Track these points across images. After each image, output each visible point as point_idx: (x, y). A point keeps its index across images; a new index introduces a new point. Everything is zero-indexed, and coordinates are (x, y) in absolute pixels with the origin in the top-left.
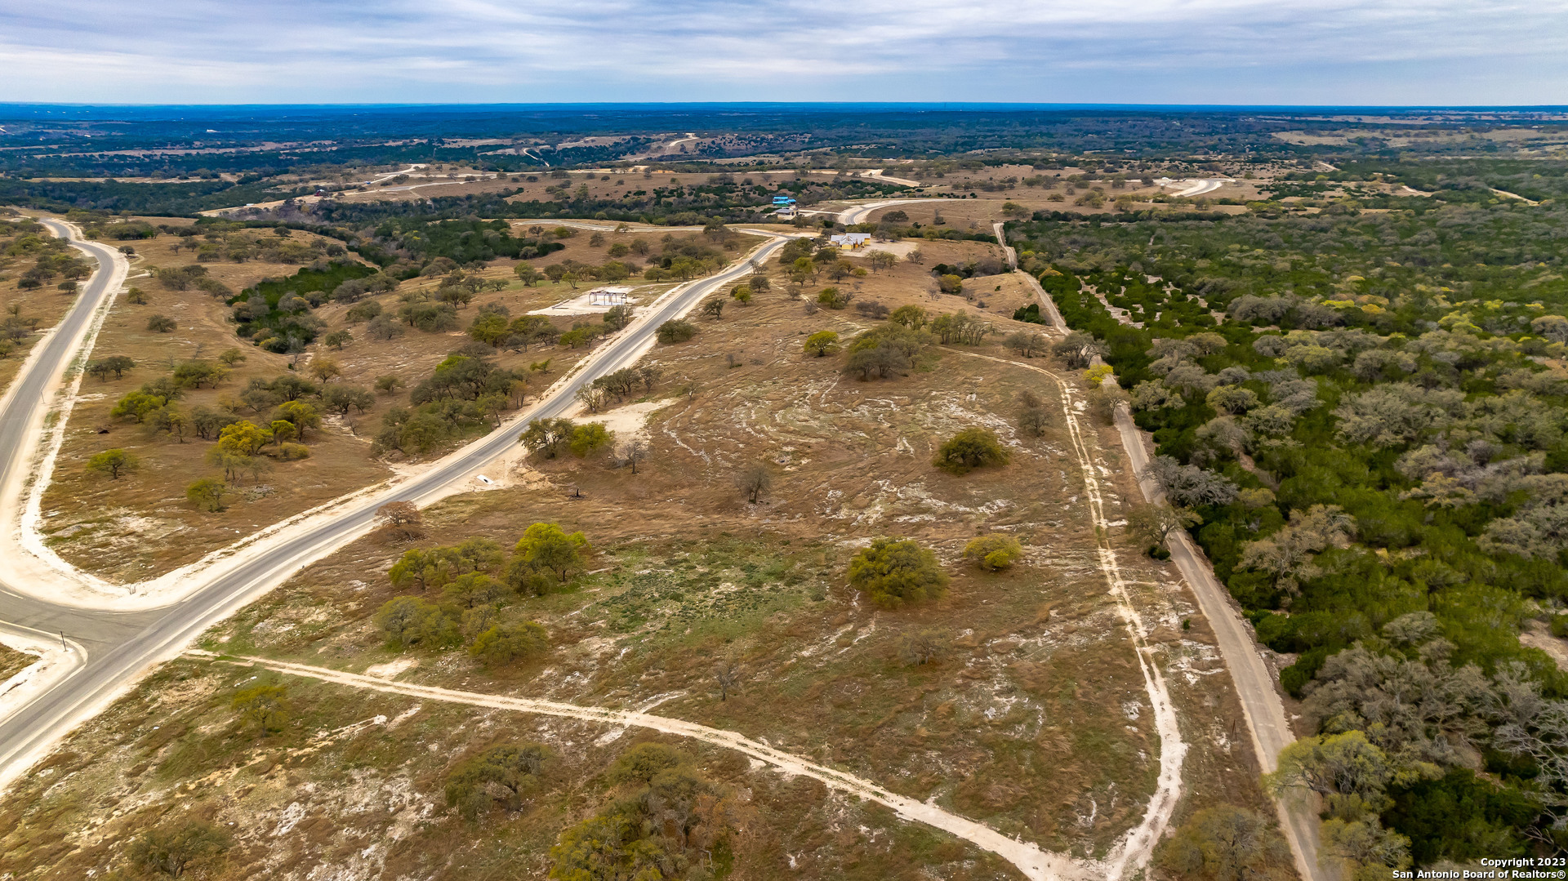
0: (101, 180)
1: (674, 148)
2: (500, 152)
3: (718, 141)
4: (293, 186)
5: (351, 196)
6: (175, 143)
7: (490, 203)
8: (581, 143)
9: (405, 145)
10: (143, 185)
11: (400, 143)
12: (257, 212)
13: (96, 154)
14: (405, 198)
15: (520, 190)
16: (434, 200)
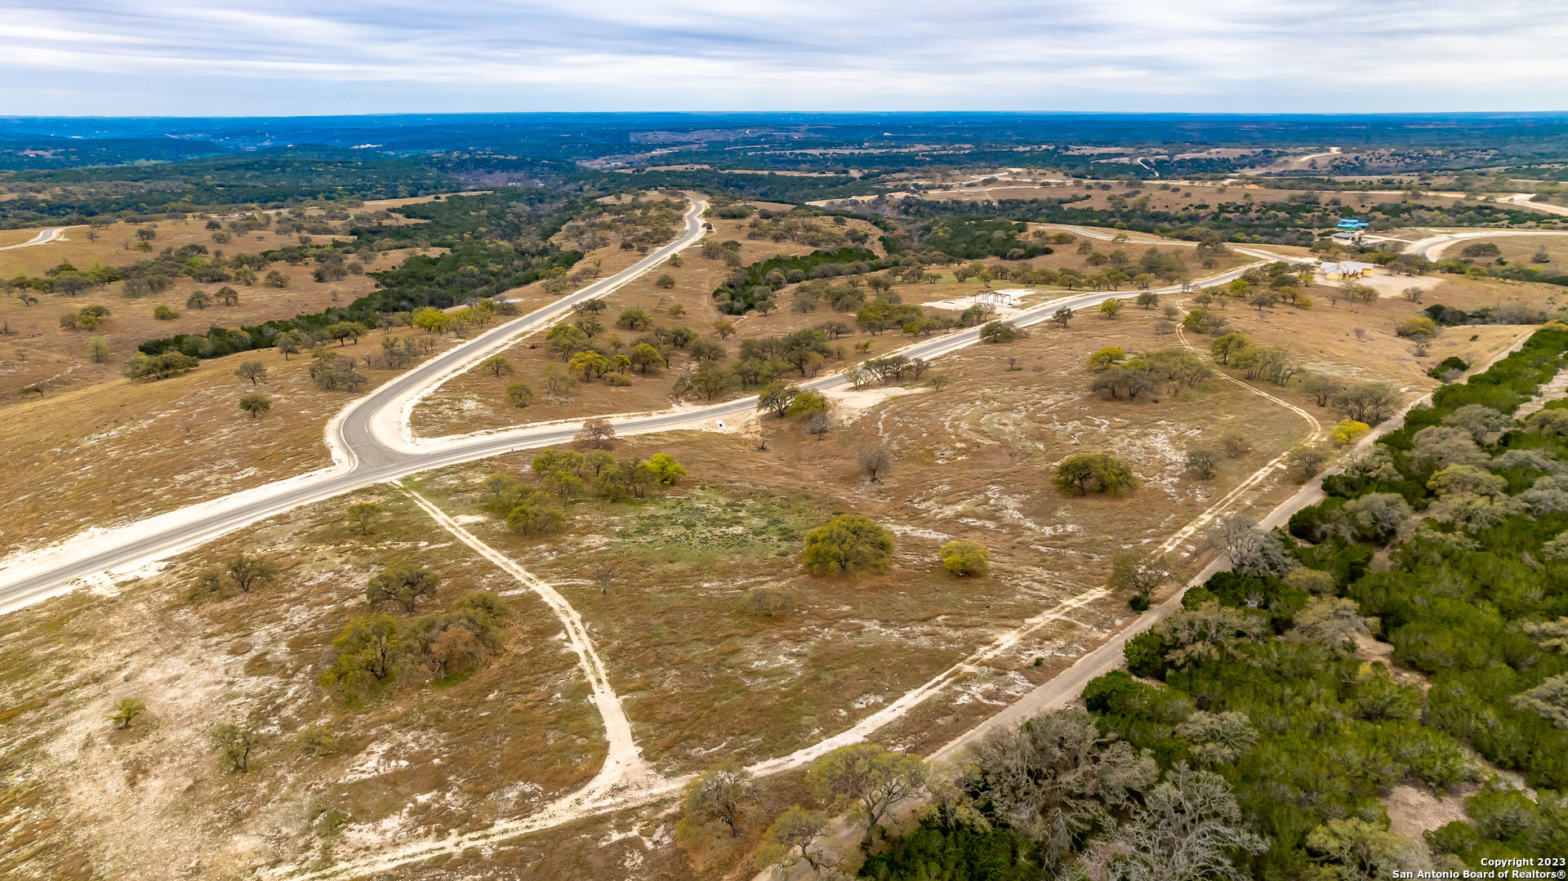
0: (766, 173)
1: (1304, 162)
2: (1113, 160)
3: (1362, 156)
4: (896, 183)
5: (934, 195)
6: (850, 143)
7: (1046, 208)
8: (1204, 155)
9: (1032, 151)
10: (792, 177)
11: (1028, 149)
12: (855, 203)
13: (788, 152)
14: (974, 198)
15: (1088, 197)
16: (1000, 202)
